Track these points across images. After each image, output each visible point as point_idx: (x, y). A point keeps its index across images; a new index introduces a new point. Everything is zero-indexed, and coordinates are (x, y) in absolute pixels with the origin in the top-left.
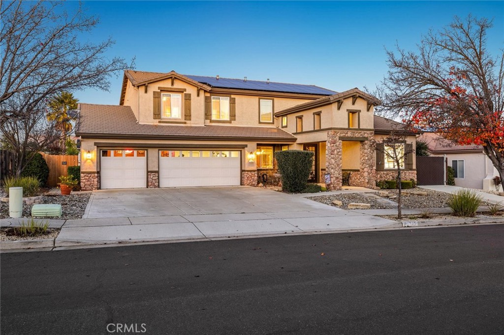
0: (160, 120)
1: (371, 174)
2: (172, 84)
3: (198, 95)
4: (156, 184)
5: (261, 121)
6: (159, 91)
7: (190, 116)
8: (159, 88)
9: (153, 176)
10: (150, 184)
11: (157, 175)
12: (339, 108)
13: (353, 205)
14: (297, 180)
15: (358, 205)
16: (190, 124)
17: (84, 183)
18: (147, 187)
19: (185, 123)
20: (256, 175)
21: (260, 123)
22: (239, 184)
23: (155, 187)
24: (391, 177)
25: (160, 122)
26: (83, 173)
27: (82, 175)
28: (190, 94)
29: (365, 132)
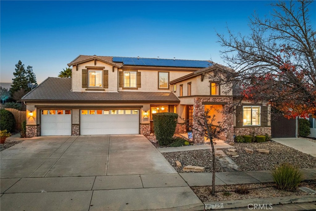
0: (86, 88)
1: (230, 131)
2: (95, 64)
3: (113, 71)
4: (78, 133)
5: (160, 88)
6: (86, 69)
7: (108, 85)
8: (86, 67)
9: (76, 128)
10: (73, 133)
11: (78, 126)
12: (202, 80)
13: (188, 168)
14: (163, 137)
15: (192, 169)
16: (108, 90)
17: (28, 132)
18: (72, 135)
19: (104, 90)
20: (150, 127)
21: (159, 89)
22: (138, 133)
23: (77, 135)
24: (248, 132)
25: (86, 90)
26: (28, 125)
27: (27, 127)
28: (108, 70)
29: (225, 98)
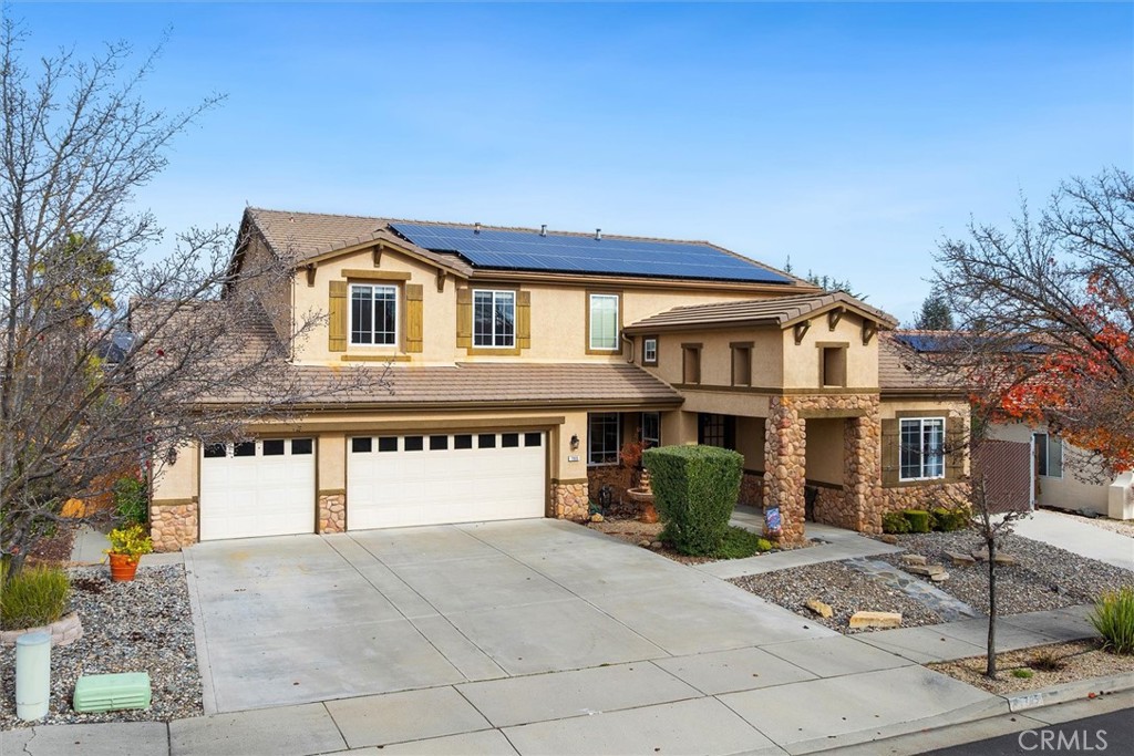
0: (343, 354)
1: (871, 499)
2: (377, 261)
3: (440, 288)
4: (341, 523)
5: (591, 348)
6: (345, 279)
7: (421, 341)
8: (344, 273)
9: (328, 504)
10: (323, 523)
11: (342, 499)
12: (798, 342)
13: (862, 619)
15: (872, 620)
16: (421, 360)
17: (160, 529)
18: (317, 532)
19: (408, 359)
20: (586, 491)
21: (589, 352)
22: (543, 515)
23: (339, 530)
25: (345, 358)
26: (159, 503)
27: (155, 509)
28: (421, 286)
29: (859, 395)
